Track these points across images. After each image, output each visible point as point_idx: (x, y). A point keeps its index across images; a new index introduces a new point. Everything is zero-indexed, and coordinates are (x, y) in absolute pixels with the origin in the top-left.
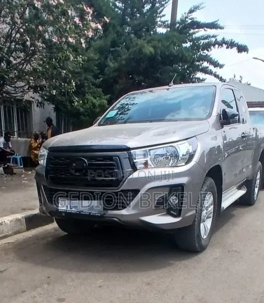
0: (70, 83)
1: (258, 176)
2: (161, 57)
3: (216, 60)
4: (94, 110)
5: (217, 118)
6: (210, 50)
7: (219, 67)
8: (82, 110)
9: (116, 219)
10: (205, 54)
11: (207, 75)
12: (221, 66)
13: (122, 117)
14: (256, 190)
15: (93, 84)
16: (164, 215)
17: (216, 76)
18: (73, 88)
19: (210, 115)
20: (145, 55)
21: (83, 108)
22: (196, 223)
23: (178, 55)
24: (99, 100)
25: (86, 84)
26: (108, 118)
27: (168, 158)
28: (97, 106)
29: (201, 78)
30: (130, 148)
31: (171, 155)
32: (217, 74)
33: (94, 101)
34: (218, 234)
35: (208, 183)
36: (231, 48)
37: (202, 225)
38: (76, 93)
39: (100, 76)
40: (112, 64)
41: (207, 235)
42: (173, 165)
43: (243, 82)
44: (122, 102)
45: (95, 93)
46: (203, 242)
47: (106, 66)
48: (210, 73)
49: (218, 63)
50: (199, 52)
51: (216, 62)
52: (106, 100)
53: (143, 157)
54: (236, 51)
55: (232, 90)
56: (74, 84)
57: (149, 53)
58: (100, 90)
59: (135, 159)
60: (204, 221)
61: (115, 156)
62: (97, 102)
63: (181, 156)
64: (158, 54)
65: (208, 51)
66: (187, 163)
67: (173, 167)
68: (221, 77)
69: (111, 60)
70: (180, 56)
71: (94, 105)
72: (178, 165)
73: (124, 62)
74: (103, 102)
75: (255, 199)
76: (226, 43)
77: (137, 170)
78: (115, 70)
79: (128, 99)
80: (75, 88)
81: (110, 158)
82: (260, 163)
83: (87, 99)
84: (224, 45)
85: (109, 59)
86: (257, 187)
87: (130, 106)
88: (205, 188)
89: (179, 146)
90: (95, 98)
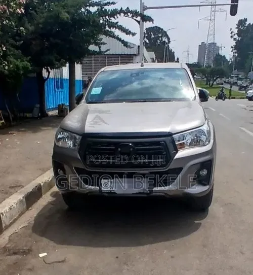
3: (127, 28)
6: (116, 17)
28: (21, 68)
30: (172, 133)
49: (130, 31)
56: (5, 49)
61: (161, 141)
62: (20, 64)
76: (131, 12)
77: (178, 151)
84: (129, 14)
90: (16, 59)
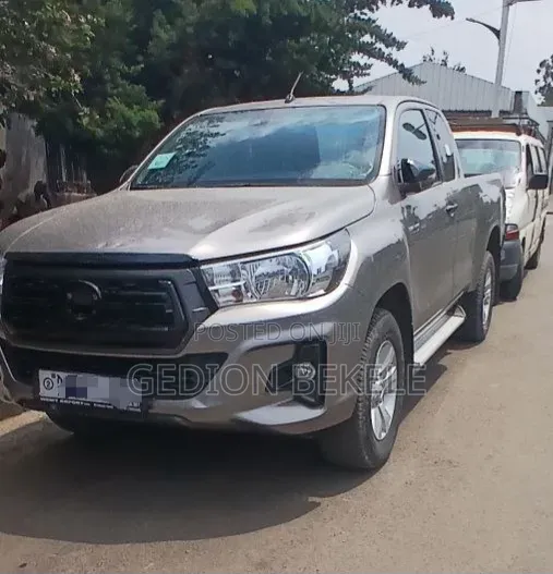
0: (66, 76)
1: (488, 282)
2: (272, 20)
3: (388, 32)
4: (129, 132)
5: (390, 179)
6: (375, 7)
7: (395, 48)
8: (100, 133)
9: (178, 419)
10: (366, 18)
11: (372, 60)
12: (401, 46)
13: (193, 162)
14: (486, 309)
15: (125, 76)
16: (287, 404)
17: (392, 62)
18: (76, 86)
19: (375, 174)
20: (237, 16)
21: (102, 128)
22: (360, 414)
23: (309, 17)
24: (139, 110)
25: (107, 77)
26: (153, 171)
27: (287, 277)
28: (135, 124)
29: (362, 64)
30: (197, 261)
31: (294, 272)
32: (394, 57)
33: (129, 113)
34: (413, 417)
35: (380, 324)
36: (418, 7)
37: (373, 412)
38: (85, 97)
39: (140, 58)
40: (164, 34)
41: (387, 428)
42: (300, 295)
43: (450, 65)
44: (192, 128)
45: (129, 96)
46: (380, 450)
47: (150, 38)
48: (380, 56)
49: (394, 39)
50: (352, 11)
51: (389, 36)
52: (156, 110)
53: (230, 278)
54: (430, 14)
55: (421, 111)
56: (77, 78)
57: (244, 12)
58: (140, 88)
59: (213, 285)
60: (378, 401)
61: (164, 279)
62: (135, 115)
63: (314, 272)
64: (265, 13)
65: (372, 10)
66: (329, 290)
67: (300, 299)
68: (402, 65)
69: (160, 25)
70: (313, 19)
71: (128, 122)
72: (311, 295)
73: (190, 30)
74: (150, 117)
75: (485, 328)
77: (218, 309)
78: (172, 47)
79: (205, 123)
80: (80, 86)
81: (155, 283)
82: (489, 255)
83: (112, 110)
85: (156, 24)
86: (486, 303)
87: (209, 139)
88: (374, 335)
89: (307, 253)
90: (129, 106)
